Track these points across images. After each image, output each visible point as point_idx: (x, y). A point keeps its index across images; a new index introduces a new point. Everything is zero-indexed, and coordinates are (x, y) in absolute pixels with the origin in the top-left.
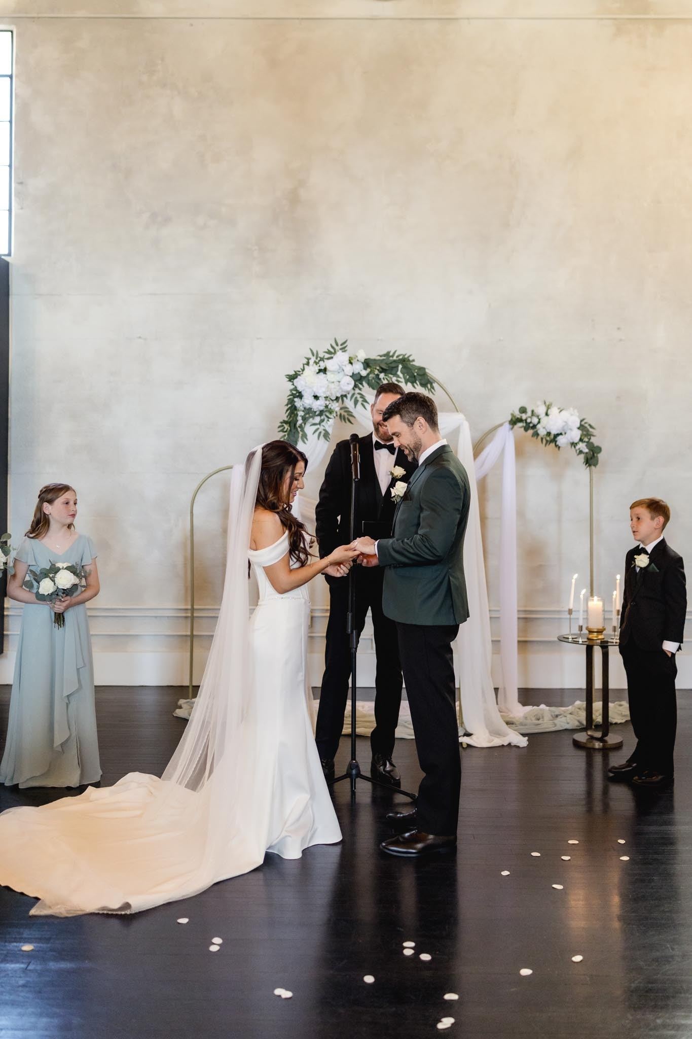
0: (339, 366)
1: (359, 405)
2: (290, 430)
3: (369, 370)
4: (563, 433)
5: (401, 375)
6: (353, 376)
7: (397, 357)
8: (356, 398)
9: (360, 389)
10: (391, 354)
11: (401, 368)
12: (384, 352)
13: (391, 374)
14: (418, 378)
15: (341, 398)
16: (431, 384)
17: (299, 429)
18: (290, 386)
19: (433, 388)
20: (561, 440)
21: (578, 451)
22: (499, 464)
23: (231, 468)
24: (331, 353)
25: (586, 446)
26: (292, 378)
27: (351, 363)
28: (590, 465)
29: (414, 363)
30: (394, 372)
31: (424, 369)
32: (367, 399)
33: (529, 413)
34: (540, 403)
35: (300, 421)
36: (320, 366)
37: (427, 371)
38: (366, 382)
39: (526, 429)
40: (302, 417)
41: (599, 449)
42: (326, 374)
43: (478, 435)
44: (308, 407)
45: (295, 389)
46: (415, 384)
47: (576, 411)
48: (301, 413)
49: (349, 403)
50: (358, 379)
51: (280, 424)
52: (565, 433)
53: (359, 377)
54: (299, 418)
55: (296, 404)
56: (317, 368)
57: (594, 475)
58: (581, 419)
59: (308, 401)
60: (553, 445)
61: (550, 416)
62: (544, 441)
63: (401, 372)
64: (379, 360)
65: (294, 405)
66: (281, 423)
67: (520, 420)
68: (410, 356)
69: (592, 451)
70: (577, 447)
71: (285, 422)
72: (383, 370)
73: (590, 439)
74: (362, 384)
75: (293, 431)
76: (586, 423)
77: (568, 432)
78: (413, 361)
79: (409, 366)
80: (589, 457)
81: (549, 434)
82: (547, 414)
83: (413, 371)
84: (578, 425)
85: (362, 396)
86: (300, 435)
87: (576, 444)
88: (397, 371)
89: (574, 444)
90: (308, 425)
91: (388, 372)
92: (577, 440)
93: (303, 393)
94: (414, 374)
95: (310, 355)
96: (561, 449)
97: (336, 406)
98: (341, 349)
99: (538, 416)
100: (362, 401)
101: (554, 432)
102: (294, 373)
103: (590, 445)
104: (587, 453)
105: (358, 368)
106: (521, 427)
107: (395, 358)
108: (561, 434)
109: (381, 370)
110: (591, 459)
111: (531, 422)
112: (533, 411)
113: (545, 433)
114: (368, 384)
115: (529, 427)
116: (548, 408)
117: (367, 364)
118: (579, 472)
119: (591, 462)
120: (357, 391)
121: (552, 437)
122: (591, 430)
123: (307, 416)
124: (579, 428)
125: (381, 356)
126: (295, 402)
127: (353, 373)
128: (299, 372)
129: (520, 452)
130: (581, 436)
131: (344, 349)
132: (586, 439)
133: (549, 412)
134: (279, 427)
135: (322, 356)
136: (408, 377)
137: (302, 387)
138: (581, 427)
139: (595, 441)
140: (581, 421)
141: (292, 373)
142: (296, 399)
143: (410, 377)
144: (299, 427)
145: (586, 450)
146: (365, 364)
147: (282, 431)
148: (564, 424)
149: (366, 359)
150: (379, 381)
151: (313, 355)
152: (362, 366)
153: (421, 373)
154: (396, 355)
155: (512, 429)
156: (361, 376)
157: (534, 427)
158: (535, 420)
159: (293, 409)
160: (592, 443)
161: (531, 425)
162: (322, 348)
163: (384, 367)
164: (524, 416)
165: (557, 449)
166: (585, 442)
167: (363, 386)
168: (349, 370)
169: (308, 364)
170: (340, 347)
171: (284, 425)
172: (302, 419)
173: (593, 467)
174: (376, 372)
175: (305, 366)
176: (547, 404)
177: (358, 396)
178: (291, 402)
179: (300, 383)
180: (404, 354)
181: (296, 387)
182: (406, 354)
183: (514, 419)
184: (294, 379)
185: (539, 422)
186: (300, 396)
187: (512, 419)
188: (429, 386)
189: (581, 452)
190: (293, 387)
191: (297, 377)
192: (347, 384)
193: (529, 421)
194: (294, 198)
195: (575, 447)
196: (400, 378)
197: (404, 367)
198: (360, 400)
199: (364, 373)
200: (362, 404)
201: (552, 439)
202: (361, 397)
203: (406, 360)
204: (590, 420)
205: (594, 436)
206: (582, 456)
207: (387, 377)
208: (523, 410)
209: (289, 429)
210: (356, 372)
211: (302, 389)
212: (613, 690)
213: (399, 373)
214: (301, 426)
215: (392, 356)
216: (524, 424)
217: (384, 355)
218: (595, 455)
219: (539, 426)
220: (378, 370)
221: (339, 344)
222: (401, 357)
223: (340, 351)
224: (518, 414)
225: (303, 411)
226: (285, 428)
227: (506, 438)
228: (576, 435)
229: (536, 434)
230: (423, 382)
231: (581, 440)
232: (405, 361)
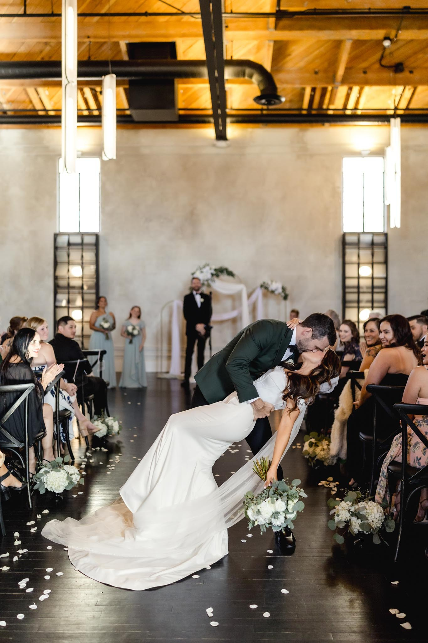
0: (207, 271)
3: (216, 272)
10: (222, 267)
12: (220, 267)
13: (222, 273)
14: (230, 274)
15: (207, 280)
16: (234, 276)
20: (276, 292)
22: (257, 299)
23: (173, 301)
24: (204, 267)
26: (193, 274)
27: (210, 270)
31: (232, 271)
32: (216, 281)
34: (269, 281)
36: (201, 270)
41: (288, 295)
42: (203, 273)
43: (250, 290)
46: (229, 276)
47: (281, 283)
49: (210, 282)
50: (212, 275)
52: (277, 290)
58: (283, 286)
60: (273, 294)
61: (273, 285)
62: (271, 293)
64: (218, 269)
67: (263, 286)
68: (228, 268)
70: (281, 294)
72: (219, 272)
80: (285, 297)
82: (271, 284)
83: (229, 272)
84: (281, 288)
85: (214, 280)
88: (224, 272)
89: (279, 294)
95: (198, 268)
96: (276, 295)
97: (206, 283)
99: (268, 285)
101: (273, 290)
102: (193, 272)
103: (285, 294)
105: (212, 271)
106: (264, 288)
112: (267, 283)
113: (271, 290)
114: (216, 276)
115: (266, 288)
116: (272, 281)
117: (215, 270)
118: (283, 302)
119: (285, 299)
122: (286, 289)
127: (211, 273)
128: (195, 272)
129: (265, 296)
132: (284, 292)
135: (201, 268)
138: (283, 288)
139: (287, 292)
143: (228, 274)
148: (277, 287)
150: (219, 275)
154: (224, 267)
155: (261, 289)
162: (202, 265)
163: (220, 270)
167: (214, 277)
169: (198, 270)
170: (207, 265)
173: (286, 301)
180: (226, 267)
183: (261, 286)
185: (269, 287)
189: (282, 296)
192: (209, 276)
193: (266, 286)
194: (192, 213)
196: (225, 274)
197: (226, 271)
199: (214, 273)
201: (273, 292)
204: (285, 286)
208: (264, 283)
218: (287, 297)
223: (207, 267)
224: (262, 284)
227: (259, 293)
228: (280, 290)
229: (268, 291)
230: (232, 275)
231: (282, 292)
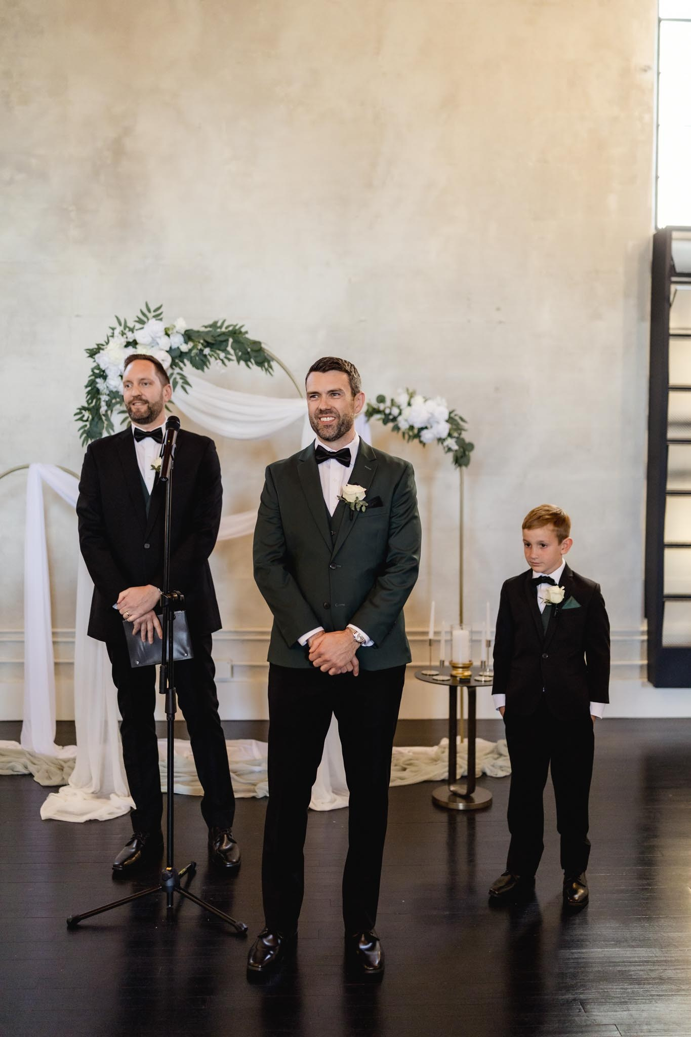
0: (152, 338)
1: (179, 388)
2: (93, 419)
3: (191, 345)
4: (429, 426)
5: (232, 352)
6: (170, 351)
7: (227, 328)
8: (175, 379)
9: (181, 369)
10: (219, 324)
11: (233, 343)
12: (211, 322)
13: (219, 350)
14: (253, 354)
16: (269, 362)
17: (104, 418)
18: (90, 363)
19: (271, 367)
20: (426, 435)
21: (446, 449)
23: (27, 467)
24: (142, 322)
25: (456, 442)
26: (93, 353)
27: (167, 335)
28: (460, 465)
29: (247, 336)
30: (222, 347)
31: (259, 343)
32: (190, 379)
33: (388, 403)
34: (400, 390)
35: (103, 408)
36: (127, 338)
37: (263, 346)
38: (188, 360)
39: (386, 421)
40: (107, 402)
41: (471, 446)
42: (136, 348)
44: (114, 390)
45: (98, 367)
46: (249, 363)
47: (444, 400)
48: (104, 398)
50: (177, 356)
51: (78, 411)
52: (431, 427)
53: (177, 353)
54: (103, 404)
55: (98, 386)
56: (123, 341)
57: (466, 478)
58: (451, 411)
59: (114, 383)
60: (416, 441)
61: (413, 407)
62: (407, 436)
63: (232, 348)
64: (203, 332)
65: (95, 387)
66: (80, 409)
67: (377, 411)
68: (241, 327)
69: (463, 448)
70: (446, 443)
71: (84, 408)
72: (208, 344)
73: (460, 434)
74: (183, 362)
75: (96, 419)
76: (456, 415)
77: (435, 426)
78: (246, 332)
79: (241, 339)
80: (459, 455)
81: (412, 428)
82: (409, 404)
83: (247, 347)
84: (447, 417)
85: (183, 377)
86: (105, 425)
87: (444, 440)
88: (227, 346)
89: (441, 440)
90: (115, 413)
91: (215, 347)
92: (444, 434)
93: (107, 372)
94: (247, 350)
95: (115, 324)
96: (426, 446)
98: (154, 317)
99: (399, 407)
100: (183, 383)
101: (417, 425)
102: (96, 347)
103: (460, 441)
104: (456, 451)
105: (177, 341)
106: (379, 420)
107: (223, 330)
108: (426, 428)
109: (205, 344)
110: (462, 457)
111: (390, 414)
112: (392, 400)
113: (407, 426)
114: (191, 363)
115: (388, 419)
116: (411, 395)
117: (188, 336)
119: (461, 461)
120: (177, 370)
121: (416, 431)
122: (461, 423)
123: (114, 401)
124: (447, 421)
125: (206, 327)
126: (97, 383)
127: (171, 348)
128: (103, 345)
130: (450, 430)
131: (158, 317)
132: (456, 434)
133: (412, 402)
134: (76, 415)
135: (131, 326)
136: (240, 354)
137: (105, 365)
138: (450, 420)
139: (467, 437)
140: (450, 413)
141: (93, 346)
142: (98, 380)
143: (243, 353)
144: (104, 415)
145: (455, 447)
146: (186, 338)
147: (81, 419)
148: (430, 415)
149: (186, 331)
150: (204, 359)
151: (120, 324)
152: (181, 339)
153: (256, 348)
154: (226, 324)
155: (368, 420)
156: (182, 353)
157: (394, 419)
158: (395, 411)
159: (94, 392)
160: (463, 440)
161: (391, 417)
162: (132, 316)
163: (210, 340)
164: (382, 407)
165: (421, 446)
166: (454, 437)
167: (185, 365)
168: (165, 343)
169: (113, 336)
170: (153, 314)
171: (83, 411)
172: (107, 405)
173: (464, 468)
174: (200, 346)
175: (110, 338)
176: (411, 391)
177: (178, 377)
178: (92, 384)
179: (103, 360)
180: (235, 324)
181: (98, 365)
182: (237, 325)
183: (370, 410)
184: (95, 353)
185: (400, 414)
186: (103, 375)
187: (368, 411)
188: (266, 364)
189: (449, 450)
190: (95, 364)
191: (99, 352)
193: (387, 411)
195: (442, 443)
196: (231, 355)
197: (236, 341)
198: (180, 381)
199: (185, 348)
200: (183, 387)
201: (416, 434)
202: (181, 378)
203: (238, 332)
204: (460, 412)
205: (464, 430)
206: (451, 455)
207: (213, 353)
208: (381, 399)
209: (90, 417)
210: (174, 346)
211: (106, 366)
212: (481, 720)
213: (229, 349)
214: (106, 415)
215: (221, 327)
216: (383, 416)
217: (210, 326)
218: (467, 453)
219: (400, 419)
220: (202, 344)
221: (152, 309)
222: (231, 328)
223: (154, 319)
224: (374, 403)
225: (108, 395)
226: (84, 416)
228: (443, 429)
229: (397, 428)
230: (259, 360)
231: (450, 435)
232: (236, 333)
